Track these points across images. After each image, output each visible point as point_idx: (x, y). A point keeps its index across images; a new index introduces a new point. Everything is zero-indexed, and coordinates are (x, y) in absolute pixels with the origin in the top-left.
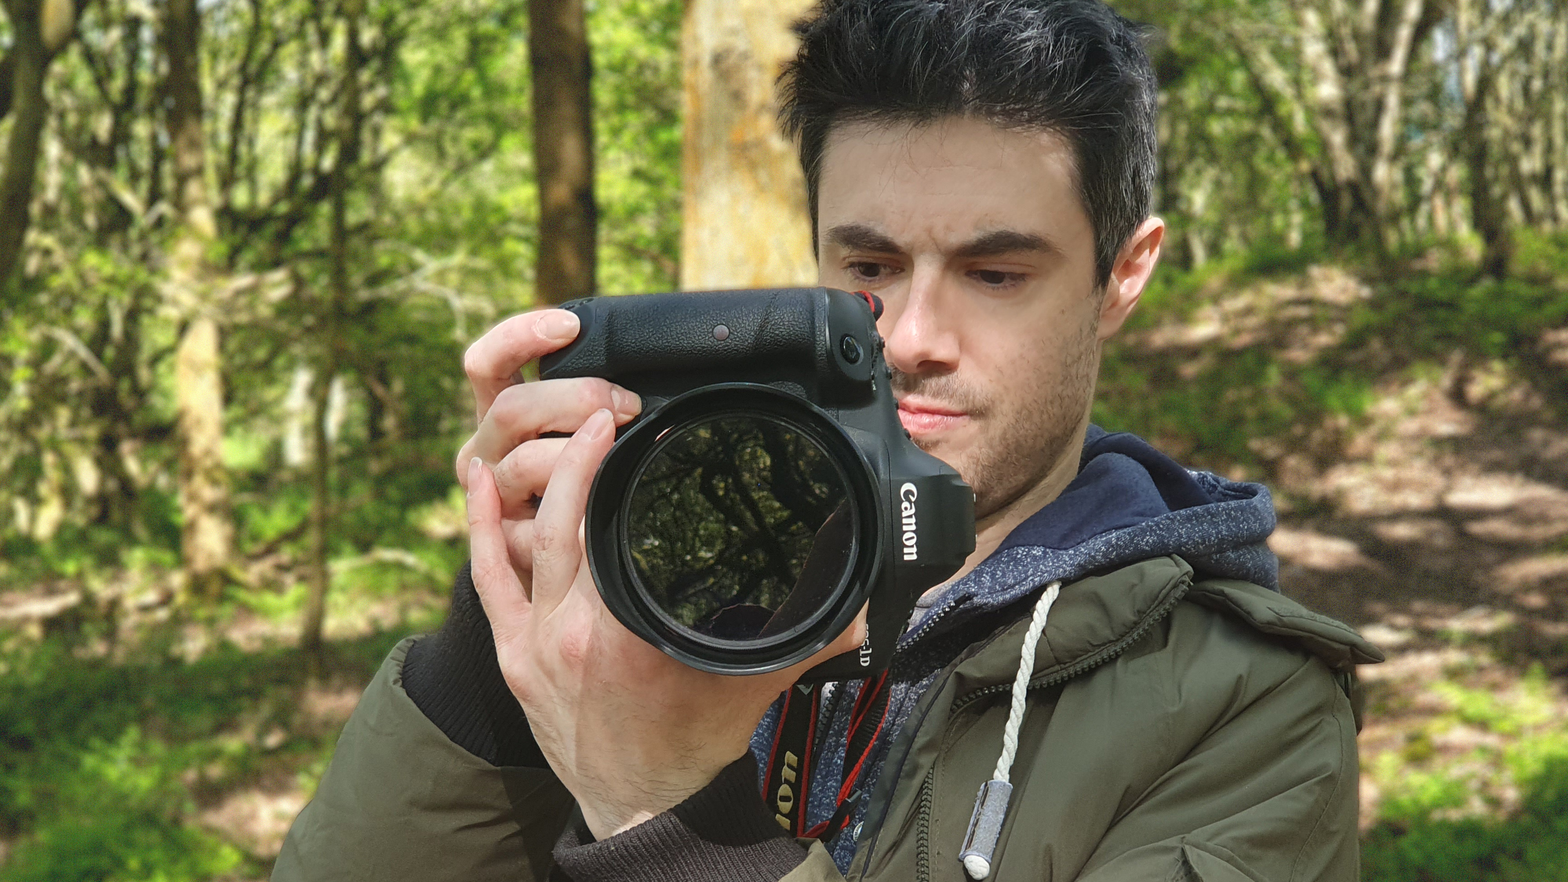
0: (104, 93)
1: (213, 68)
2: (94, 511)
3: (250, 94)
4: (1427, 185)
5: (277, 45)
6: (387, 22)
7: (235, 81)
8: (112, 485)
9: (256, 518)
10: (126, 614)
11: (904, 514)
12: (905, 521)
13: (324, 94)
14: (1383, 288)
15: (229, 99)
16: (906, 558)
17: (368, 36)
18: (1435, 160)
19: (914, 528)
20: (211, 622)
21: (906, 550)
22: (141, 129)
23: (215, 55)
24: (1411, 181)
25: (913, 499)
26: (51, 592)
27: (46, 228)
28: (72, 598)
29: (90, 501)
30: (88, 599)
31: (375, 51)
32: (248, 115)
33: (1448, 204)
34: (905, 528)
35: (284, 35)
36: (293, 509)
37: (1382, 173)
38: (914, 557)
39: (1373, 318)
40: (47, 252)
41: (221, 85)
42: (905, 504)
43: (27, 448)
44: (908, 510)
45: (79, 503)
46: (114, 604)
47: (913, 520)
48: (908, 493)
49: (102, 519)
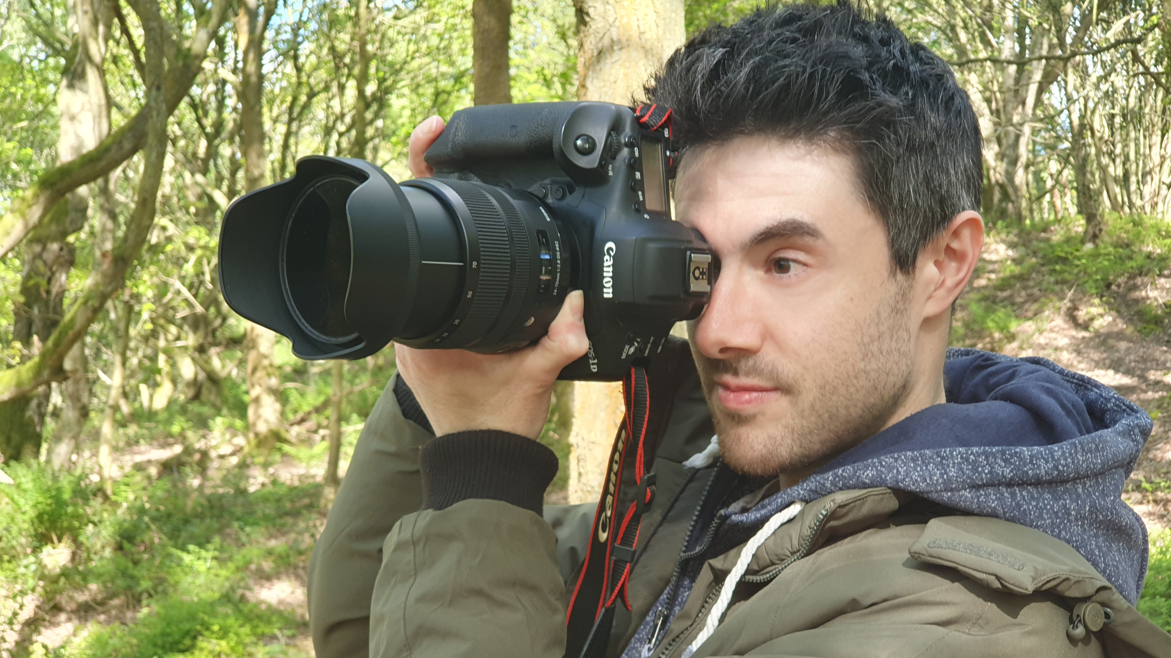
0: (202, 127)
1: (271, 110)
2: (191, 393)
3: (294, 126)
4: (1049, 183)
5: (312, 95)
6: (382, 81)
7: (285, 118)
8: (202, 376)
9: (294, 397)
10: (211, 460)
11: (606, 264)
12: (605, 269)
13: (341, 127)
14: (1022, 250)
15: (282, 129)
16: (605, 296)
17: (371, 88)
18: (1054, 166)
19: (611, 274)
20: (266, 466)
21: (605, 290)
22: (226, 150)
23: (271, 102)
24: (1039, 179)
25: (612, 254)
26: (165, 445)
27: (164, 214)
28: (178, 449)
29: (189, 385)
30: (188, 451)
31: (375, 97)
32: (292, 141)
33: (1063, 195)
34: (605, 274)
35: (316, 89)
36: (320, 393)
37: (1020, 177)
38: (611, 296)
39: (1017, 270)
40: (164, 228)
41: (275, 121)
42: (607, 257)
43: (149, 351)
44: (608, 262)
45: (180, 386)
46: (204, 454)
47: (611, 269)
48: (610, 249)
49: (197, 397)
